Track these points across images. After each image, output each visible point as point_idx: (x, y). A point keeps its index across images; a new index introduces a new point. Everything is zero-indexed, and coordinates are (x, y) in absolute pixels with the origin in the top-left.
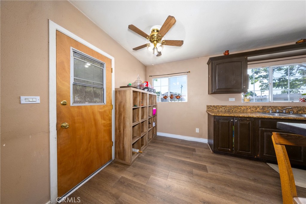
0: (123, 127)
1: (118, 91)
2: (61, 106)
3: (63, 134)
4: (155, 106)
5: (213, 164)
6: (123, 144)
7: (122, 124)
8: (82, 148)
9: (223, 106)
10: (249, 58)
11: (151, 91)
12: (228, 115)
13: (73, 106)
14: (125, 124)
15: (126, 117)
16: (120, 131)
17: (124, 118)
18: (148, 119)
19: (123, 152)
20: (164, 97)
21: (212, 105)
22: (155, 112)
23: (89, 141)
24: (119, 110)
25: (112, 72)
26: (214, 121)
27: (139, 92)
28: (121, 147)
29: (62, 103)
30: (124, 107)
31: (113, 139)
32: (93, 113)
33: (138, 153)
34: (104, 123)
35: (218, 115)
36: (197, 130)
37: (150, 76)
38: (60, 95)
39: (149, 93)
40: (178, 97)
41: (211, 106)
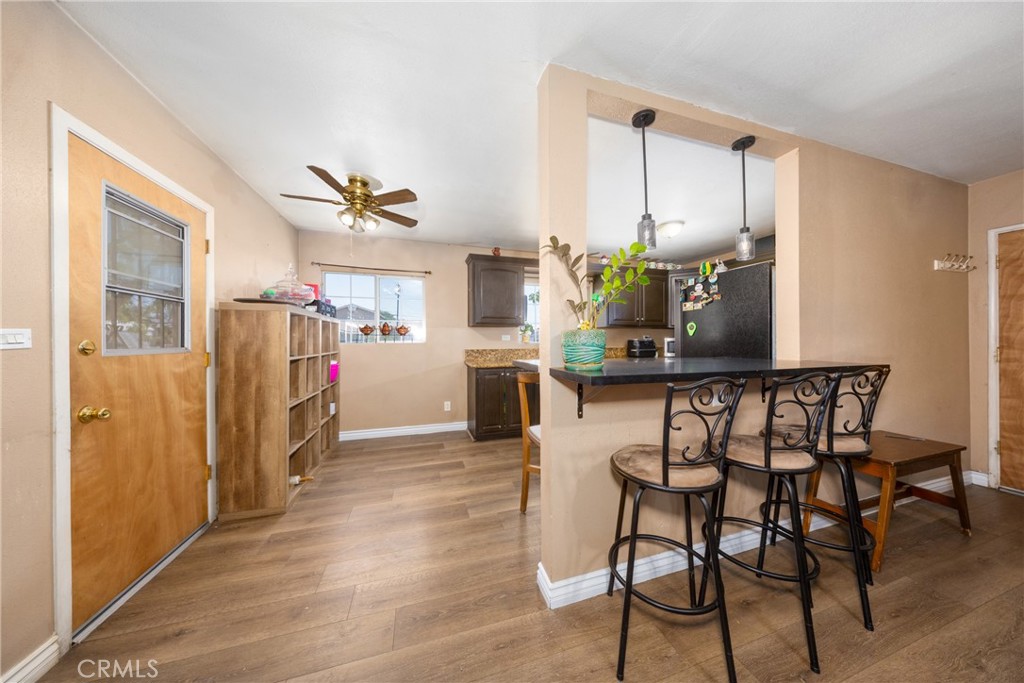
0: (256, 414)
1: (233, 313)
2: (77, 357)
3: (86, 442)
4: (334, 356)
5: (474, 455)
6: (257, 462)
7: (252, 407)
8: (130, 484)
9: (493, 351)
10: (526, 268)
11: (324, 313)
12: (496, 365)
13: (108, 358)
14: (263, 405)
15: (269, 386)
16: (241, 429)
17: (259, 388)
18: (320, 392)
19: (257, 486)
20: (362, 330)
21: (475, 348)
22: (334, 372)
23: (150, 463)
24: (237, 367)
25: (207, 251)
26: (477, 380)
27: (299, 315)
28: (249, 471)
29: (80, 347)
30: (258, 357)
31: (210, 460)
32: (159, 379)
33: (296, 485)
34: (186, 410)
35: (482, 366)
36: (447, 406)
37: (313, 263)
38: (76, 324)
39: (322, 318)
40: (402, 331)
41: (473, 351)
